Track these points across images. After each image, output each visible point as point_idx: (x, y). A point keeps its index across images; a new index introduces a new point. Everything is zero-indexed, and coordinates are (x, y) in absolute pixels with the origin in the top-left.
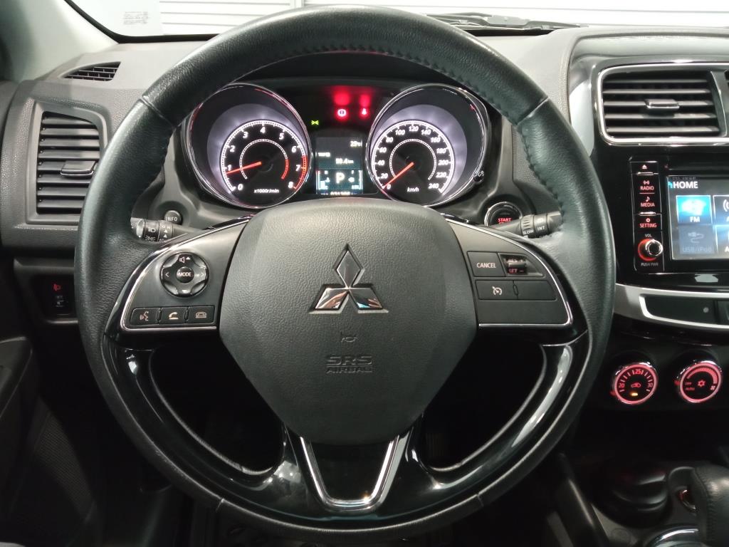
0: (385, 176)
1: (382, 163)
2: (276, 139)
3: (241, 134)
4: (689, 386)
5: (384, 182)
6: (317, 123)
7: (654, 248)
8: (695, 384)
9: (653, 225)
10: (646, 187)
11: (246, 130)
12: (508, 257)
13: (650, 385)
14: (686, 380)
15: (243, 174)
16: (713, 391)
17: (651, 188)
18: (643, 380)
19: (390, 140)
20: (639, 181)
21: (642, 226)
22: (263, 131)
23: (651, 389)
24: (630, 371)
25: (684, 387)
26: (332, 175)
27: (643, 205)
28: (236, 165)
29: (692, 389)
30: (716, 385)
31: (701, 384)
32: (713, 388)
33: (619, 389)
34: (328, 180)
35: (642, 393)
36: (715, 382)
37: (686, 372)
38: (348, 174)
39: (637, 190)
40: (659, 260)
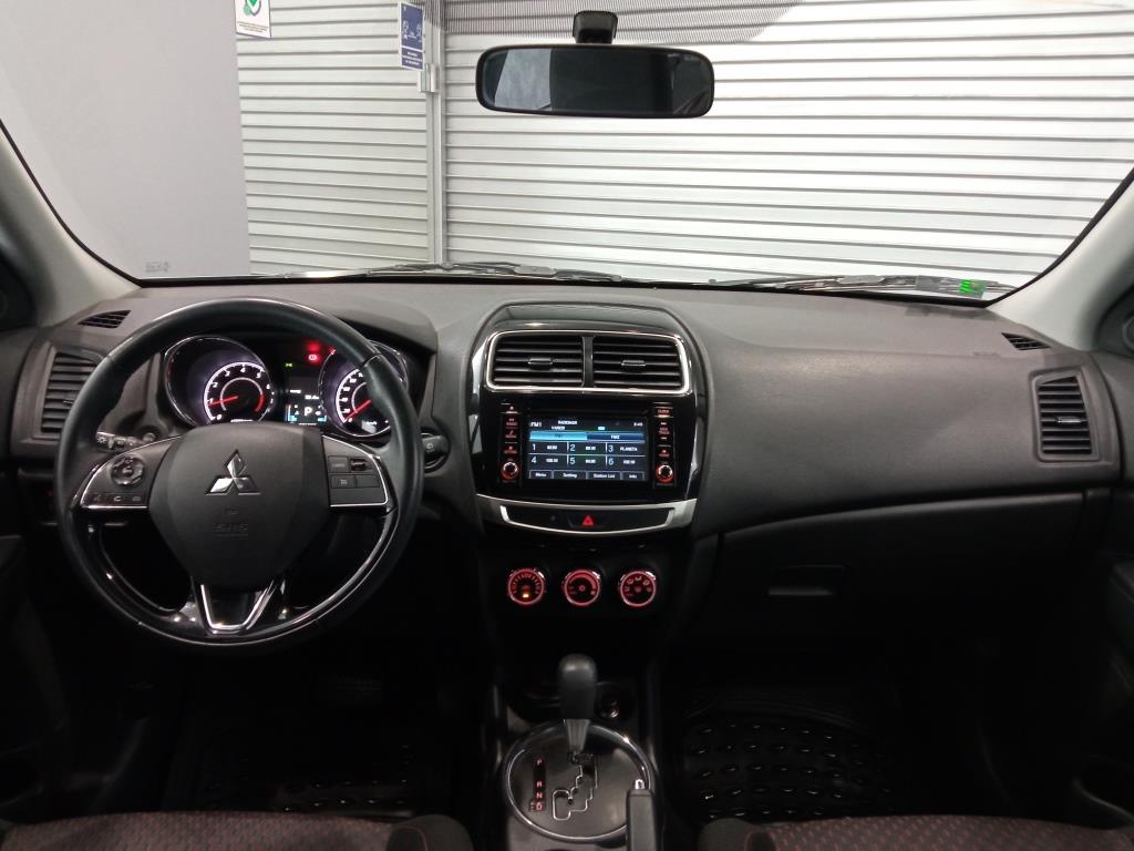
0: (347, 411)
1: (345, 400)
2: (254, 377)
3: (224, 373)
4: (572, 590)
5: (345, 415)
6: (291, 365)
7: (510, 469)
8: (576, 589)
9: (515, 452)
10: (512, 423)
11: (228, 369)
12: (355, 460)
13: (538, 588)
14: (569, 585)
15: (223, 406)
16: (593, 596)
17: (515, 424)
18: (531, 584)
19: (353, 381)
20: (507, 417)
21: (506, 452)
22: (243, 370)
23: (539, 591)
24: (520, 574)
25: (569, 591)
26: (301, 410)
27: (508, 436)
28: (217, 398)
29: (575, 594)
30: (596, 590)
31: (582, 588)
32: (593, 593)
33: (512, 590)
34: (297, 413)
35: (533, 596)
36: (594, 587)
37: (569, 576)
38: (316, 409)
39: (504, 425)
40: (517, 478)
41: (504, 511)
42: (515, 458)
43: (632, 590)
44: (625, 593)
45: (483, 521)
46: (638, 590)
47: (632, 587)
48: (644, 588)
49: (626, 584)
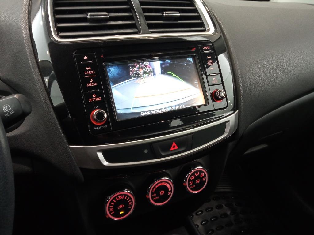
4: (155, 197)
7: (100, 115)
8: (158, 194)
9: (99, 99)
10: (89, 72)
13: (130, 204)
14: (152, 193)
16: (170, 195)
17: (92, 72)
18: (125, 202)
20: (83, 68)
21: (90, 100)
23: (131, 206)
24: (115, 198)
25: (152, 198)
27: (88, 85)
29: (157, 198)
30: (171, 191)
31: (162, 193)
32: (169, 193)
33: (110, 213)
35: (126, 210)
36: (170, 189)
37: (153, 187)
39: (83, 74)
40: (107, 122)
41: (100, 155)
42: (101, 104)
43: (194, 183)
44: (189, 187)
45: (82, 169)
46: (198, 182)
47: (194, 181)
48: (201, 179)
49: (190, 180)
